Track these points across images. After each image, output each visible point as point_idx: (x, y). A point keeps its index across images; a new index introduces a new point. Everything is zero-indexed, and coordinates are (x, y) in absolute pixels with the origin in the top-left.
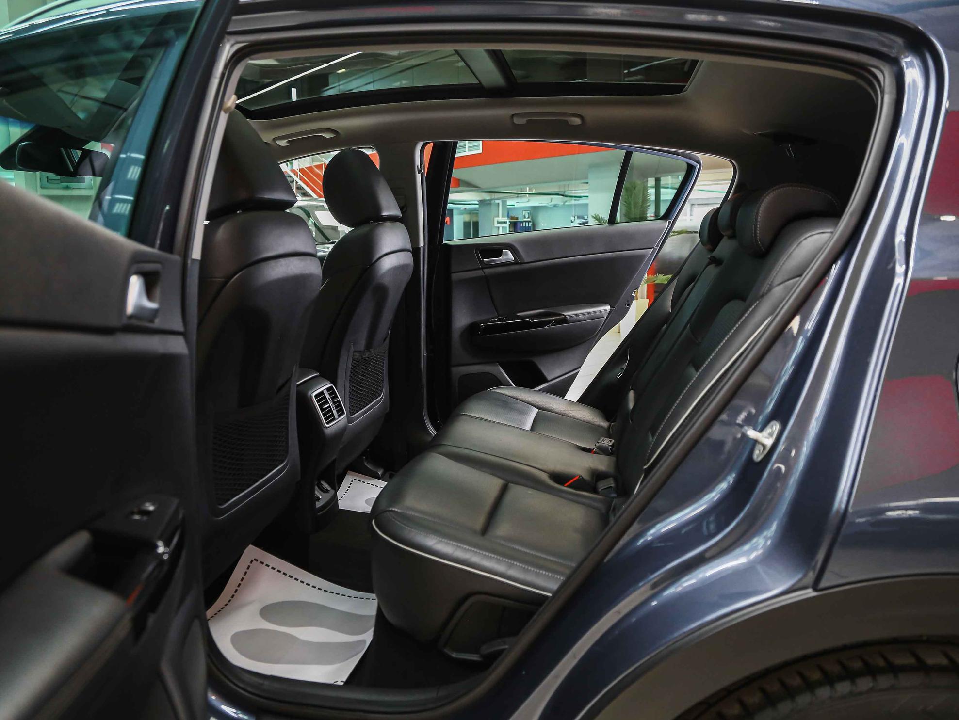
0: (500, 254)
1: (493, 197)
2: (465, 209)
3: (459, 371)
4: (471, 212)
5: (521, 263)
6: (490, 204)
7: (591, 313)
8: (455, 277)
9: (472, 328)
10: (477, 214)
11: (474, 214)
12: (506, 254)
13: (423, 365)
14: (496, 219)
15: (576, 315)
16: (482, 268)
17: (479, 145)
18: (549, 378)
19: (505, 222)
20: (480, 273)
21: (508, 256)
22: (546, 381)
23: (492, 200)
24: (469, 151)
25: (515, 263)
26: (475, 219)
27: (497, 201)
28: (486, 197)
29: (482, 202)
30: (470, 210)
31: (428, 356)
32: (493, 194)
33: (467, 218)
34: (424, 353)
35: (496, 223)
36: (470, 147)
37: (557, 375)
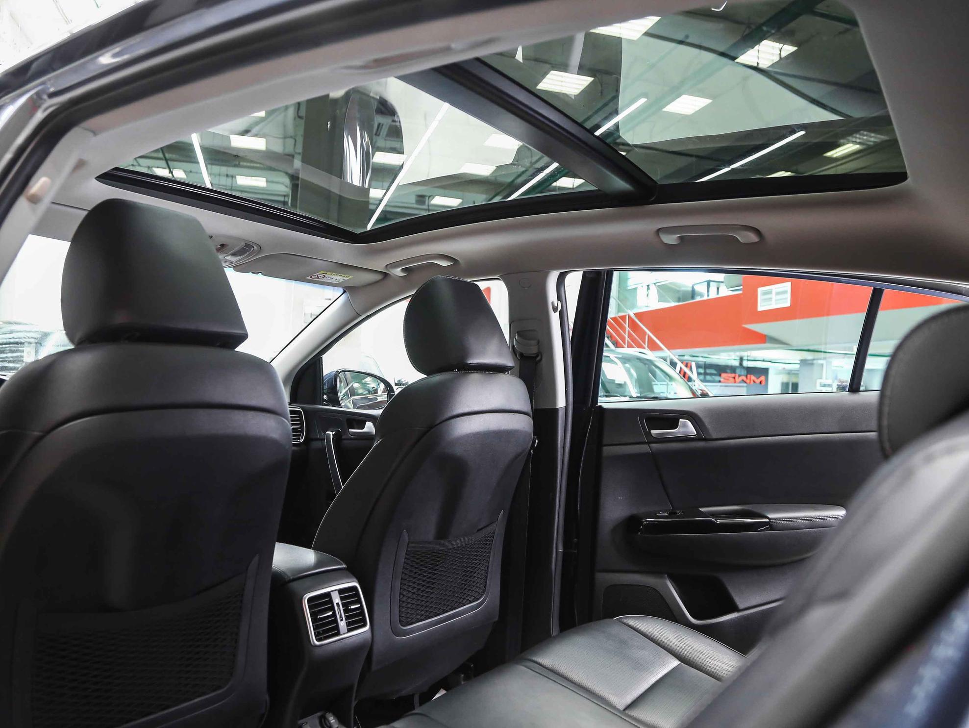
0: (674, 425)
1: (816, 357)
2: (784, 368)
3: (605, 579)
4: (790, 373)
5: (705, 440)
6: (812, 364)
7: (811, 519)
8: (607, 451)
9: (632, 523)
10: (797, 374)
11: (794, 374)
12: (685, 425)
13: (555, 564)
14: (819, 381)
15: (791, 519)
16: (649, 443)
17: (787, 298)
18: (741, 606)
19: (829, 385)
20: (645, 448)
21: (687, 428)
22: (735, 609)
23: (814, 360)
24: (776, 304)
25: (698, 439)
26: (794, 380)
27: (820, 362)
28: (808, 356)
29: (803, 362)
30: (789, 370)
31: (564, 553)
32: (816, 353)
33: (785, 378)
34: (558, 547)
35: (818, 384)
36: (776, 300)
37: (754, 603)
